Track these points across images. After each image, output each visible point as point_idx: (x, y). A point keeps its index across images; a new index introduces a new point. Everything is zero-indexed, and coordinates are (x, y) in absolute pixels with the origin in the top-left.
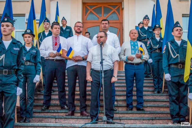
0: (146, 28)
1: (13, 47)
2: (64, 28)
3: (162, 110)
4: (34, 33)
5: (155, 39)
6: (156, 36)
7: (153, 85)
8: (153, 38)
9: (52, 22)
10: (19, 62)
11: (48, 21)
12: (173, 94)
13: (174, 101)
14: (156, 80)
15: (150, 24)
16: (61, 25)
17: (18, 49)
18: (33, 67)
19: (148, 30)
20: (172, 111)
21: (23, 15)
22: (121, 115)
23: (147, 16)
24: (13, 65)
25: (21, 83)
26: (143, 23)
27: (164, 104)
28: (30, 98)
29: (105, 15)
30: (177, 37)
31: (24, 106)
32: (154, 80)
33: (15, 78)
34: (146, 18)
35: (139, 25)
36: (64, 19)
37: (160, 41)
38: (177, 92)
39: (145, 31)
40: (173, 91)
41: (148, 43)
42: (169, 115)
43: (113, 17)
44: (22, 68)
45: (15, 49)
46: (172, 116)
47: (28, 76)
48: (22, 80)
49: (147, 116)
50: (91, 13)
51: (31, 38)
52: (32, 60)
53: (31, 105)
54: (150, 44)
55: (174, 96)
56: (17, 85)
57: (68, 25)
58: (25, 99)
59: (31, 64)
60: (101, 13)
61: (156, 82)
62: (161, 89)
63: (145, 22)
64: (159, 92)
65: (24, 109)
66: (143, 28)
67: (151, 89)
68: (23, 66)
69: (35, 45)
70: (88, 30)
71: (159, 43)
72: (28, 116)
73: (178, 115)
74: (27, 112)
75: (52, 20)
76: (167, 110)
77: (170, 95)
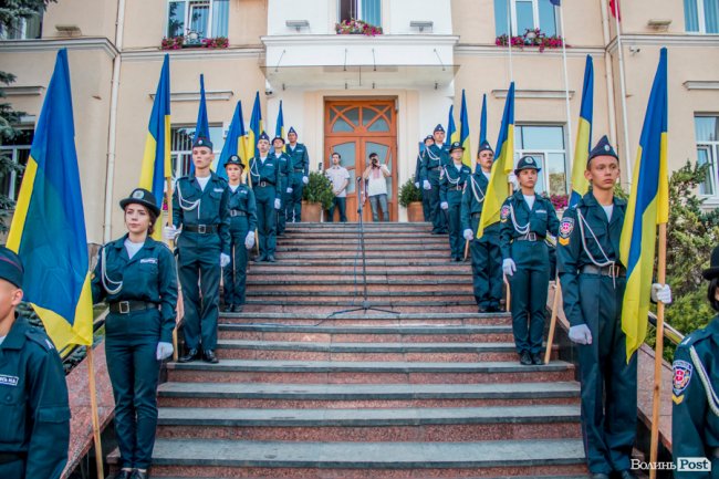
0: (440, 146)
1: (213, 187)
2: (293, 148)
3: (464, 289)
5: (454, 167)
6: (455, 162)
9: (272, 137)
11: (267, 138)
13: (480, 274)
14: (455, 238)
16: (287, 142)
17: (221, 190)
18: (245, 220)
19: (443, 149)
20: (477, 289)
21: (220, 125)
22: (393, 300)
23: (439, 126)
27: (465, 278)
28: (240, 271)
29: (365, 123)
30: (485, 167)
31: (230, 285)
32: (451, 239)
33: (216, 239)
34: (439, 129)
35: (425, 141)
36: (292, 130)
37: (462, 171)
39: (438, 152)
41: (442, 174)
42: (474, 298)
43: (381, 126)
44: (228, 221)
45: (216, 190)
46: (477, 298)
47: (237, 237)
48: (229, 242)
49: (437, 299)
50: (340, 119)
52: (242, 207)
53: (241, 284)
54: (445, 176)
55: (480, 265)
56: (222, 251)
57: (299, 141)
58: (232, 274)
59: (240, 213)
60: (358, 119)
61: (453, 243)
62: (463, 253)
63: (437, 137)
64: (458, 260)
65: (229, 290)
66: (433, 147)
67: (446, 254)
71: (461, 174)
72: (237, 301)
73: (487, 296)
76: (470, 289)
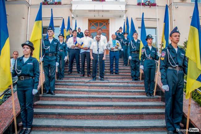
0: (121, 33)
1: (54, 42)
2: (79, 33)
3: (127, 74)
4: (64, 36)
5: (125, 39)
6: (125, 37)
7: (123, 62)
8: (124, 39)
10: (57, 50)
11: (71, 30)
12: (133, 66)
13: (133, 69)
14: (125, 59)
15: (122, 32)
16: (78, 31)
17: (56, 43)
18: (64, 53)
19: (122, 34)
20: (132, 74)
21: (59, 27)
22: (107, 77)
23: (121, 27)
24: (54, 51)
25: (58, 60)
26: (119, 31)
27: (128, 71)
28: (63, 68)
29: (100, 27)
30: (135, 38)
31: (60, 72)
32: (124, 59)
34: (121, 28)
35: (117, 32)
36: (79, 28)
37: (127, 40)
38: (135, 65)
39: (120, 35)
40: (132, 64)
41: (121, 41)
42: (131, 76)
43: (104, 28)
44: (58, 53)
45: (55, 43)
46: (132, 77)
47: (61, 57)
48: (59, 59)
49: (120, 77)
50: (93, 25)
51: (63, 38)
52: (63, 49)
53: (63, 71)
54: (122, 41)
55: (133, 67)
56: (56, 61)
57: (81, 31)
58: (60, 68)
59: (63, 51)
60: (98, 26)
61: (125, 60)
62: (127, 64)
63: (120, 30)
64: (126, 65)
65: (59, 73)
66: (119, 33)
67: (122, 64)
68: (59, 52)
69: (65, 42)
70: (91, 34)
73: (135, 76)
74: (62, 75)
75: (73, 29)
76: (130, 74)
77: (131, 67)
